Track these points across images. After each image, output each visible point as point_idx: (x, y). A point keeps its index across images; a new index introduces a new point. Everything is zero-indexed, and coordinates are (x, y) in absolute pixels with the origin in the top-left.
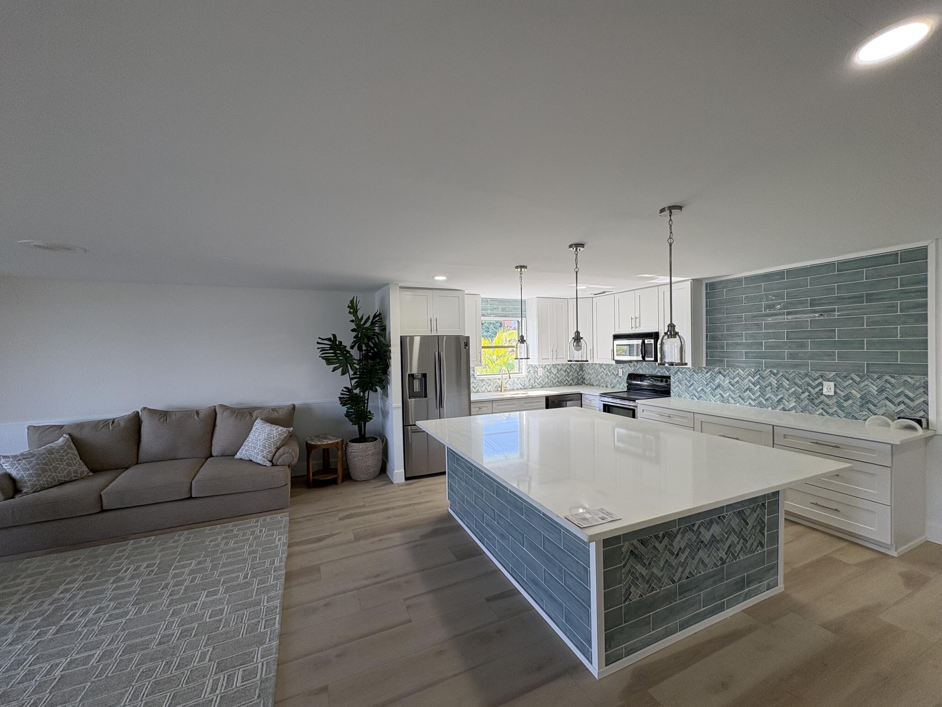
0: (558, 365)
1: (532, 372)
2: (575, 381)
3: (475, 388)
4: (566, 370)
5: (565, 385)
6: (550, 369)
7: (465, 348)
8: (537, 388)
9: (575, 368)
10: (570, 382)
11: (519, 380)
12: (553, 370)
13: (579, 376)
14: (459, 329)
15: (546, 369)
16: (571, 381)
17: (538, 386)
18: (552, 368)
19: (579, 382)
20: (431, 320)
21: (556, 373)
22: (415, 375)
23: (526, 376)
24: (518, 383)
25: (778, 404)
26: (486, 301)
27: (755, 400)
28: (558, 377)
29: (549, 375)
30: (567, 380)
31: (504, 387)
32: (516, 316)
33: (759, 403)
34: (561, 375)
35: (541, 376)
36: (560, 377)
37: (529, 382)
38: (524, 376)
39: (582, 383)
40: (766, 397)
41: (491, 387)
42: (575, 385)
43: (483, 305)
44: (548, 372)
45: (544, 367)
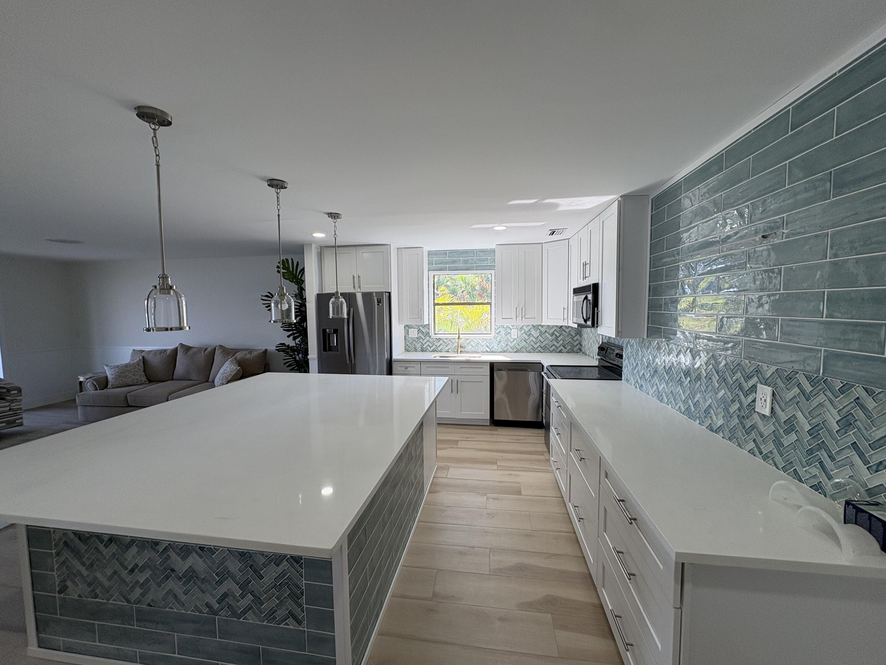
0: (542, 326)
1: (503, 332)
2: (569, 348)
3: (431, 347)
4: (553, 334)
5: (551, 352)
6: (529, 330)
7: (379, 305)
8: (510, 352)
9: (567, 330)
10: (560, 349)
11: (485, 342)
12: (533, 332)
13: (575, 341)
14: (384, 285)
15: (523, 331)
16: (562, 347)
17: (511, 350)
18: (532, 330)
19: (575, 349)
20: (354, 277)
21: (538, 336)
22: (327, 330)
23: (494, 338)
24: (483, 344)
25: (705, 417)
26: (444, 253)
27: (685, 402)
28: (541, 341)
29: (527, 338)
30: (555, 346)
31: (460, 348)
32: (483, 268)
33: (688, 409)
34: (546, 339)
35: (515, 339)
36: (544, 341)
37: (498, 345)
38: (492, 338)
39: (579, 351)
40: (696, 400)
41: (449, 347)
42: (566, 352)
43: (439, 258)
44: (526, 335)
45: (521, 328)
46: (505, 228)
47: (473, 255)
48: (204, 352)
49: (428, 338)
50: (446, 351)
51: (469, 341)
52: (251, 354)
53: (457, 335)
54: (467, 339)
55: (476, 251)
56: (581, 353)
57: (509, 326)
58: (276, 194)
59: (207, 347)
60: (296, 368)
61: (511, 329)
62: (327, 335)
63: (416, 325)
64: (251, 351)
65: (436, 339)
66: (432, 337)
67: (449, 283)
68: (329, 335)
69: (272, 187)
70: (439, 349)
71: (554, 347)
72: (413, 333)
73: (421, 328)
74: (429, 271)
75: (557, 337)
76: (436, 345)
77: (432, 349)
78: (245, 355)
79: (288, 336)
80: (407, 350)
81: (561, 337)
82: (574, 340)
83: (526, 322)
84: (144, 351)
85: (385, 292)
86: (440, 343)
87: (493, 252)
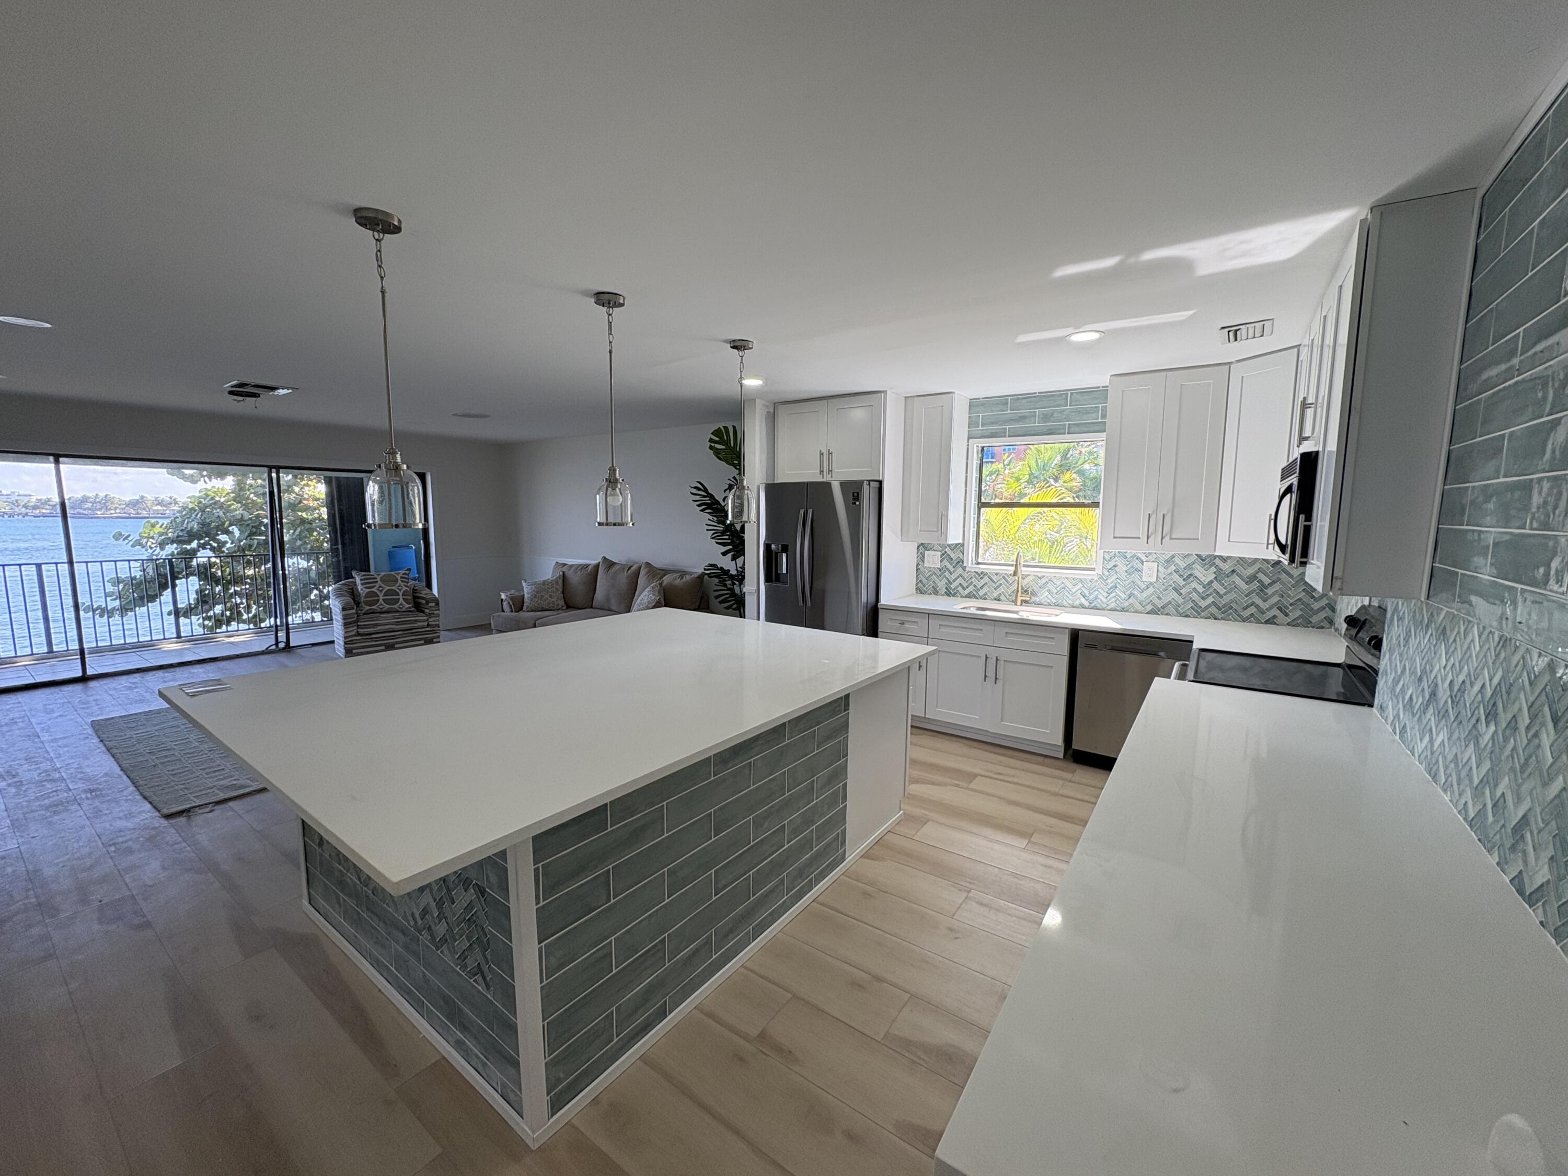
0: (1224, 559)
1: (1122, 568)
2: (1295, 614)
3: (964, 589)
4: (1253, 578)
5: (1244, 620)
6: (1189, 567)
7: (855, 503)
8: (1136, 612)
10: (1269, 615)
11: (1080, 585)
12: (1199, 571)
13: (1317, 600)
14: (870, 467)
15: (1173, 568)
16: (1275, 612)
18: (1196, 566)
19: (1314, 619)
20: (822, 454)
21: (1211, 582)
22: (773, 546)
23: (1101, 578)
24: (1074, 590)
25: (1513, 848)
26: (1003, 401)
27: (1478, 792)
28: (1218, 593)
29: (1182, 583)
30: (1257, 606)
31: (1026, 595)
32: (1085, 429)
33: (1481, 813)
34: (1232, 589)
35: (1151, 583)
36: (1225, 594)
37: (1110, 594)
38: (1096, 578)
39: (1325, 624)
40: (1499, 794)
41: (1001, 590)
42: (1288, 624)
43: (992, 411)
44: (1181, 576)
45: (1168, 561)
46: (1096, 336)
47: (1063, 402)
48: (628, 571)
49: (960, 571)
50: (995, 599)
51: (1044, 581)
52: (682, 578)
53: (1013, 568)
54: (1040, 578)
55: (1072, 394)
56: (1333, 630)
57: (1139, 555)
58: (607, 315)
59: (631, 564)
60: (735, 606)
61: (1142, 562)
62: (774, 554)
63: (939, 545)
64: (683, 573)
65: (977, 573)
66: (967, 569)
67: (1086, 466)
68: (777, 553)
69: (603, 306)
70: (981, 593)
71: (1252, 610)
72: (933, 560)
73: (947, 550)
74: (969, 438)
75: (1263, 587)
76: (975, 586)
77: (967, 592)
78: (675, 579)
79: (724, 554)
80: (919, 591)
81: (1277, 587)
82: (1313, 597)
83: (1172, 548)
84: (566, 564)
85: (869, 481)
86: (983, 582)
87: (1101, 393)
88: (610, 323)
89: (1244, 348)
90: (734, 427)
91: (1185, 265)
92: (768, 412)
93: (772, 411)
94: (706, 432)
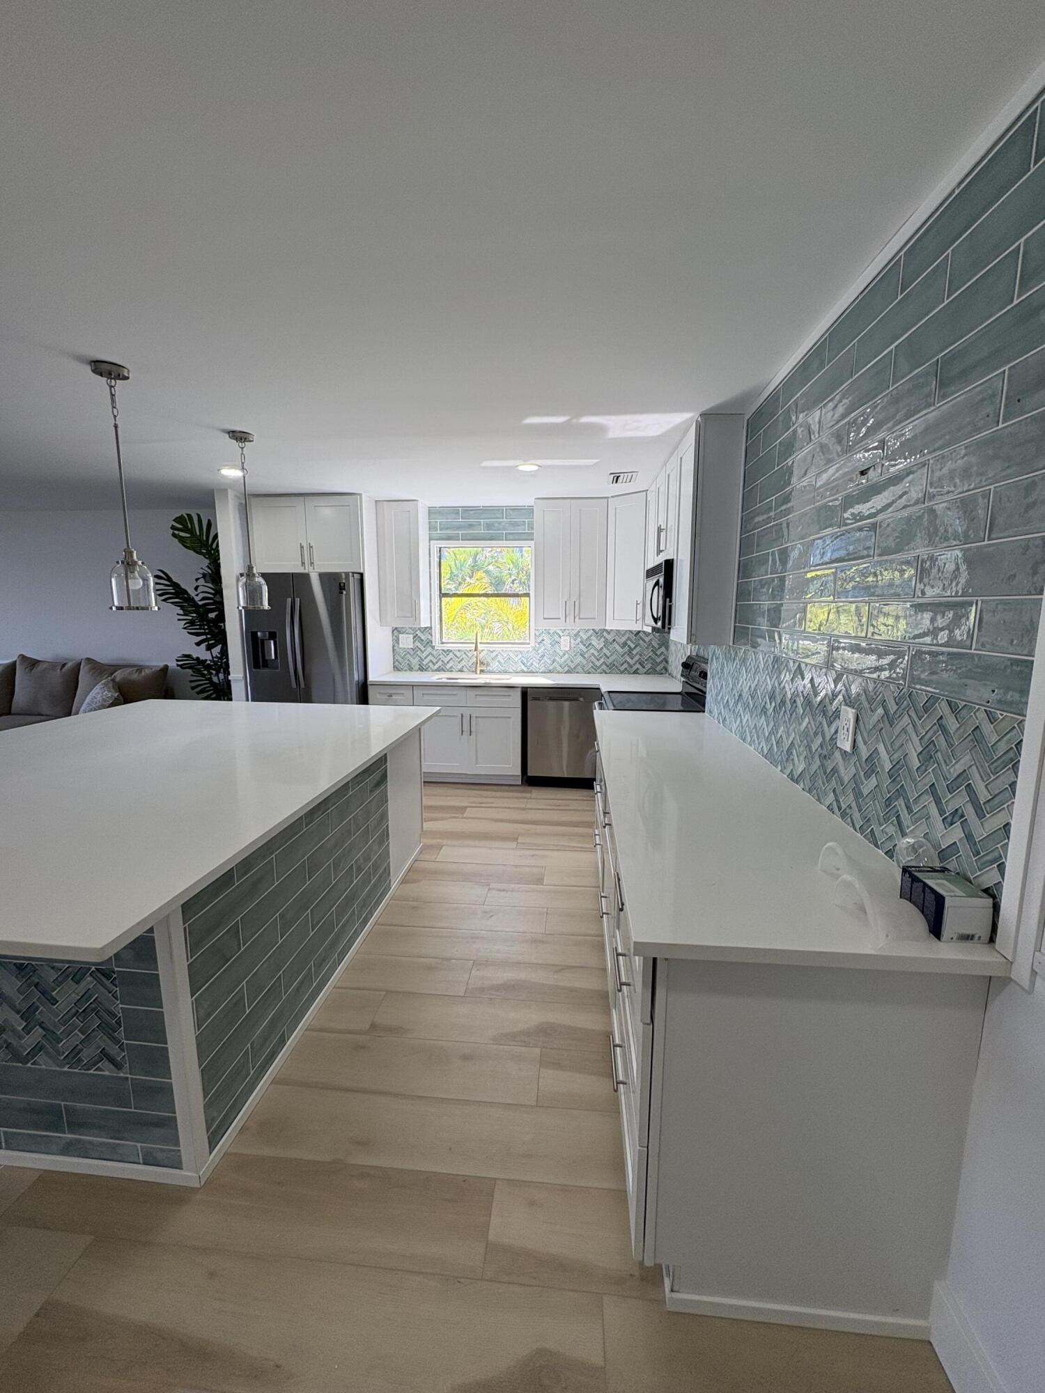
0: (609, 632)
1: (547, 641)
2: (648, 666)
3: (434, 664)
4: (625, 644)
5: (622, 673)
6: (589, 638)
7: (342, 593)
8: (558, 672)
9: (647, 639)
10: (635, 668)
11: (520, 656)
12: (594, 641)
13: (659, 656)
14: (352, 561)
15: (579, 639)
16: (638, 666)
17: (559, 669)
18: (593, 638)
19: (658, 669)
20: (302, 547)
21: (602, 648)
22: (259, 634)
23: (534, 649)
24: (516, 660)
25: (787, 760)
26: (455, 511)
27: (768, 740)
28: (606, 655)
29: (585, 650)
30: (628, 663)
31: (480, 665)
32: (517, 537)
33: (770, 750)
34: (614, 653)
35: (567, 652)
36: (611, 656)
37: (540, 661)
38: (531, 650)
39: (663, 671)
40: (779, 735)
41: (463, 663)
42: (645, 673)
43: (447, 519)
44: (584, 645)
45: (575, 635)
46: (536, 468)
47: (500, 516)
48: (61, 669)
49: (429, 649)
50: (460, 671)
51: (495, 654)
52: (141, 672)
53: (474, 645)
54: (492, 652)
55: (506, 509)
56: (667, 675)
57: (558, 631)
58: (108, 387)
59: (65, 662)
60: (214, 696)
61: (560, 637)
62: (260, 642)
63: (411, 628)
64: (140, 668)
65: (443, 650)
66: (436, 648)
67: (491, 568)
68: (263, 641)
69: (102, 376)
70: (448, 666)
71: (625, 666)
72: (406, 641)
73: (418, 632)
74: (430, 540)
75: (631, 650)
76: (443, 661)
77: (436, 667)
78: (130, 673)
79: (198, 644)
80: (396, 669)
81: (638, 649)
82: (656, 655)
83: (580, 625)
85: (353, 573)
86: (449, 658)
87: (530, 511)
88: (113, 395)
89: (620, 488)
90: (199, 516)
91: (601, 429)
92: (241, 504)
93: (244, 502)
94: (167, 518)
